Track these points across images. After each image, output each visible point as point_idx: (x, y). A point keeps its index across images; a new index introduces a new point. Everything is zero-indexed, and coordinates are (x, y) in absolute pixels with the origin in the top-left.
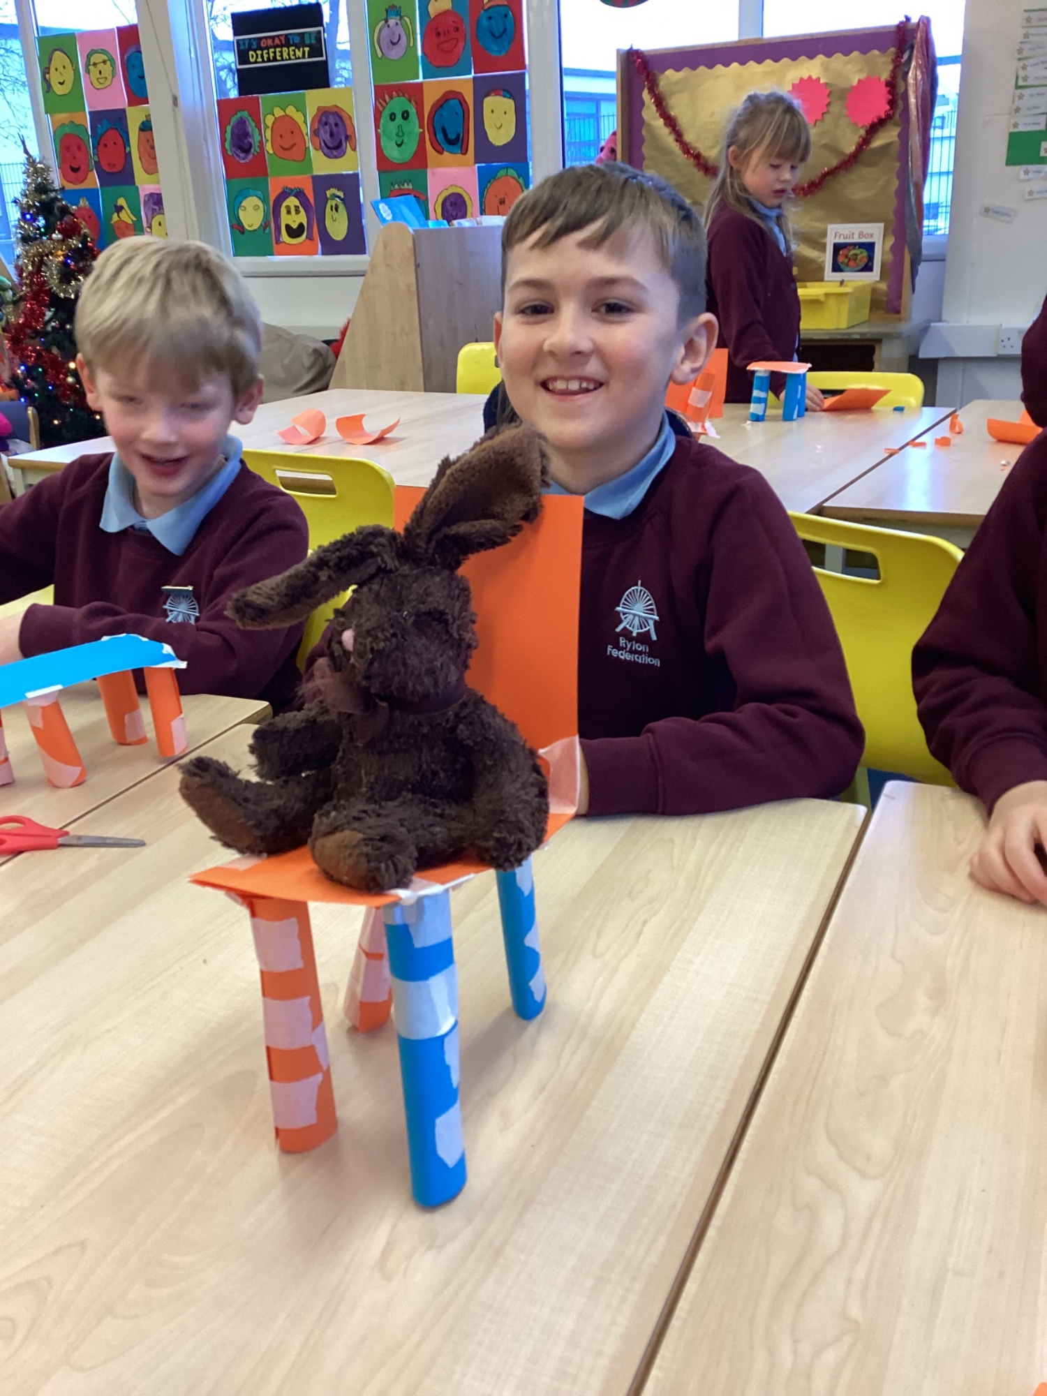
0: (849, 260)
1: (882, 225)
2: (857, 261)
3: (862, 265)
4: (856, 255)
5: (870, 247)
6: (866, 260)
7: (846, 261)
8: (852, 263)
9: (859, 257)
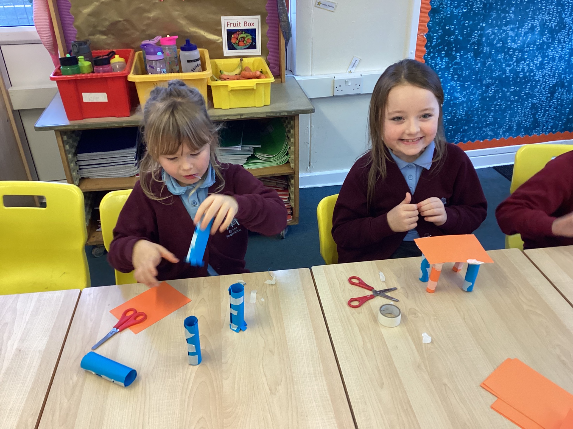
0: (239, 41)
1: (259, 17)
2: (245, 42)
3: (249, 44)
4: (244, 38)
5: (252, 32)
6: (251, 41)
7: (237, 42)
8: (241, 43)
9: (246, 39)
